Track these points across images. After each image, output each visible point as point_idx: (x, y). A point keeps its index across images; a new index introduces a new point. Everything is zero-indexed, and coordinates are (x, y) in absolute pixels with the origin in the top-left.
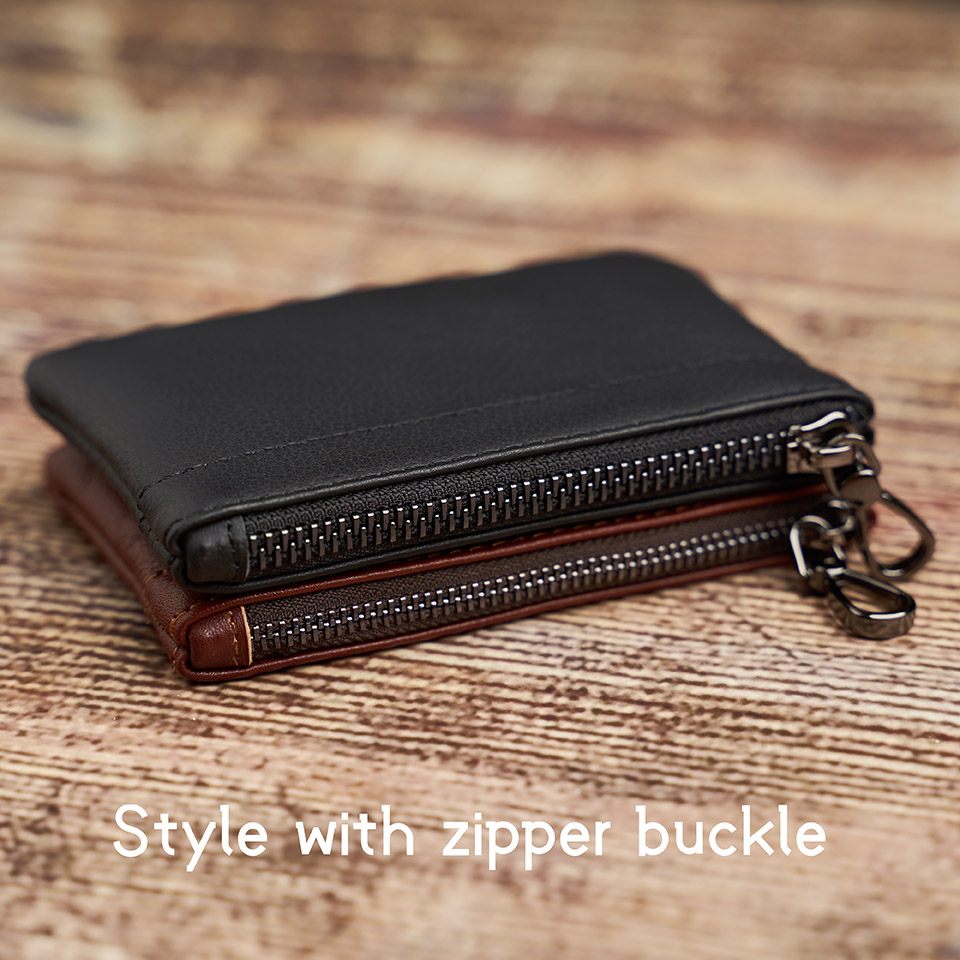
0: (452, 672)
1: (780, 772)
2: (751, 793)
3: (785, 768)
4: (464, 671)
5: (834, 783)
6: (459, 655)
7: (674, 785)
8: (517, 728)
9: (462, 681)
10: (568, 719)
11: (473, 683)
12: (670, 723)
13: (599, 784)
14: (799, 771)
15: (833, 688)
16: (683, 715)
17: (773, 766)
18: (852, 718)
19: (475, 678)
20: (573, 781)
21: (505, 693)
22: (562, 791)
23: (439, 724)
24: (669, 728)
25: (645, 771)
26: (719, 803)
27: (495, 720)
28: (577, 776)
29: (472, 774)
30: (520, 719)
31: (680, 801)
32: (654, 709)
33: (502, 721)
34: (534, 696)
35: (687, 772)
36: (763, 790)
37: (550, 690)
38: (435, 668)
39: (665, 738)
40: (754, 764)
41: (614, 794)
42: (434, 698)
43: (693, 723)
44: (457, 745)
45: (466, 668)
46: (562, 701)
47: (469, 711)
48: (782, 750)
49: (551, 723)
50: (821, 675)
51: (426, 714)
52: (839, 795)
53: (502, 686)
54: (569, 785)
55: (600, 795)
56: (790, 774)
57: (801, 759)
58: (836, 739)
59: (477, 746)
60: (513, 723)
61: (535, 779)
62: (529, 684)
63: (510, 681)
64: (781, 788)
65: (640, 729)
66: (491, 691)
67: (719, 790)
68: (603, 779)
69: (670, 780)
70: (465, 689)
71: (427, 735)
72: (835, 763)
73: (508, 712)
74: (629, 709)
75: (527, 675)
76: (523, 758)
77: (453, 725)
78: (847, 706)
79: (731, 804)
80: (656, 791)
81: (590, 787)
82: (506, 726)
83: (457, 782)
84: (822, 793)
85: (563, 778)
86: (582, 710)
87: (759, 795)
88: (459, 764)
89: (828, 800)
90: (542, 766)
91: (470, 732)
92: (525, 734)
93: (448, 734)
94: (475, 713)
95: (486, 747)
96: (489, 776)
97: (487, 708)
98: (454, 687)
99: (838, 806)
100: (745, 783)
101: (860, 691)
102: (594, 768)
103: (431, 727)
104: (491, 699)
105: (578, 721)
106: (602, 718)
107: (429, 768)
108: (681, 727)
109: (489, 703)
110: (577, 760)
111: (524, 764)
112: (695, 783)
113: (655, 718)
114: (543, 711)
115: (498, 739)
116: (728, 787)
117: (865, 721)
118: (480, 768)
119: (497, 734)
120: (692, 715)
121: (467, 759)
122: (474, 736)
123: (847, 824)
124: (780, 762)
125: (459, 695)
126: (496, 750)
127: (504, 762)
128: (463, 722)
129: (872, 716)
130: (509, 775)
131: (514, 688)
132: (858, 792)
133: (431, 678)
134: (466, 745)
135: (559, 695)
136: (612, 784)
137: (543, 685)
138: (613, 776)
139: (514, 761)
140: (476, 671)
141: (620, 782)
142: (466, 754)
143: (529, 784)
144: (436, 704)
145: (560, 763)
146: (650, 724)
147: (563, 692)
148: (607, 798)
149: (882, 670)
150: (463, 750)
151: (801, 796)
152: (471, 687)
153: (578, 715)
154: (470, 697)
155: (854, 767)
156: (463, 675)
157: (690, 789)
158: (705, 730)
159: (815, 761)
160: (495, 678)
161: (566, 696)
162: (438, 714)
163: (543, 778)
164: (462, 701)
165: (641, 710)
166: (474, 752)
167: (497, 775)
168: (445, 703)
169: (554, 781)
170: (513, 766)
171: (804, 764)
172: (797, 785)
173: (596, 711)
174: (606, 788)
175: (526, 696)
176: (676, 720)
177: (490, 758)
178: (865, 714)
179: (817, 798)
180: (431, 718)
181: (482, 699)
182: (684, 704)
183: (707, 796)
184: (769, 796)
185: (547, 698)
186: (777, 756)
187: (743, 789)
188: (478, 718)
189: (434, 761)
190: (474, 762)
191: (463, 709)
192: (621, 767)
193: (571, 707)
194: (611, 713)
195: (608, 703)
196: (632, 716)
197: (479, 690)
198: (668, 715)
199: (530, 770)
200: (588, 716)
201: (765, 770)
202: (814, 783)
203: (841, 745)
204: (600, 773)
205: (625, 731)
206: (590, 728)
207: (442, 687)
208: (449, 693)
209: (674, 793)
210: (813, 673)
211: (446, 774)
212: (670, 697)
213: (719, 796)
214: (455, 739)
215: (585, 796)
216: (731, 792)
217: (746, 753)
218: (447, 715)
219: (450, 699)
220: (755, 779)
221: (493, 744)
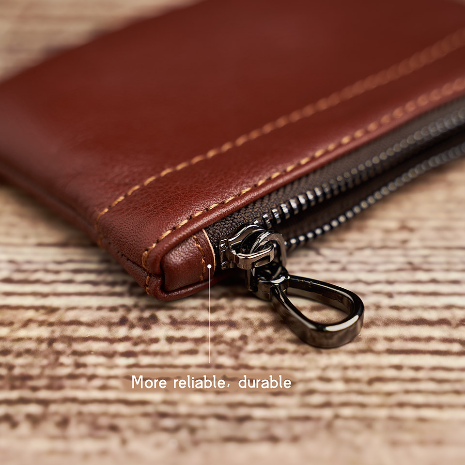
0: (30, 314)
1: (355, 386)
2: (337, 417)
3: (357, 381)
4: (42, 311)
5: (407, 392)
6: (34, 294)
7: (264, 420)
8: (101, 371)
9: (41, 324)
10: (146, 353)
11: (51, 324)
12: (239, 343)
13: (193, 430)
14: (371, 381)
15: (368, 283)
16: (248, 332)
17: (347, 381)
18: (394, 314)
19: (53, 318)
20: (166, 430)
21: (83, 331)
22: (158, 445)
23: (25, 378)
24: (240, 349)
25: (232, 405)
26: (313, 435)
27: (78, 365)
28: (168, 423)
29: (65, 438)
30: (102, 360)
31: (274, 439)
32: (221, 329)
33: (84, 365)
34: (110, 330)
35: (271, 400)
36: (347, 412)
37: (123, 321)
38: (14, 312)
39: (240, 362)
40: (328, 380)
41: (210, 441)
42: (17, 347)
43: (260, 340)
44: (45, 403)
45: (43, 307)
46: (137, 332)
47: (52, 357)
48: (348, 360)
49: (131, 361)
50: (352, 271)
51: (11, 367)
52: (418, 406)
53: (77, 323)
54: (163, 437)
55: (196, 443)
56: (365, 387)
57: (367, 367)
58: (390, 340)
59: (66, 400)
60: (96, 366)
61: (128, 434)
62: (103, 318)
63: (85, 317)
64: (363, 406)
65: (215, 355)
66: (69, 331)
67: (307, 419)
68: (195, 422)
69: (258, 413)
70: (44, 332)
71: (14, 395)
72: (398, 367)
73: (88, 353)
74: (198, 332)
75: (100, 308)
76: (113, 409)
77: (39, 377)
78: (385, 301)
79: (323, 435)
80: (250, 430)
81: (184, 435)
82: (89, 371)
83: (52, 452)
84: (401, 405)
85: (157, 428)
86: (156, 340)
87: (346, 418)
88: (49, 427)
89: (409, 413)
90: (132, 416)
91: (57, 383)
92: (109, 377)
93: (35, 389)
94: (57, 359)
95: (74, 400)
96: (82, 437)
97: (69, 351)
98: (35, 331)
99: (422, 420)
100: (327, 405)
101: (390, 283)
102: (183, 409)
103: (18, 383)
104: (70, 340)
105: (156, 354)
106: (177, 347)
107: (21, 438)
108: (251, 347)
109: (70, 345)
110: (165, 402)
111: (116, 416)
112: (281, 413)
113: (224, 339)
114: (121, 347)
115: (83, 388)
116: (314, 413)
117: (406, 315)
118: (74, 429)
119: (82, 382)
120: (256, 331)
121: (57, 418)
122: (61, 388)
123: (439, 443)
124: (351, 374)
125: (40, 340)
126: (85, 402)
127: (95, 416)
128: (48, 372)
129: (411, 308)
130: (102, 433)
131: (90, 325)
132: (433, 399)
133: (11, 324)
134: (54, 401)
135: (132, 326)
136: (204, 428)
137: (116, 316)
138: (203, 417)
139: (105, 414)
140: (52, 310)
141: (212, 423)
142: (56, 413)
143: (124, 442)
144: (19, 355)
145: (149, 409)
146: (222, 347)
147: (135, 322)
148: (204, 447)
149: (398, 258)
150: (53, 408)
151: (383, 413)
152: (50, 329)
153: (154, 347)
154: (51, 341)
155: (417, 369)
156: (40, 316)
157: (278, 421)
158: (272, 347)
159: (380, 368)
160: (70, 316)
161: (138, 326)
162: (23, 366)
163: (137, 431)
164: (44, 346)
165: (209, 332)
166: (62, 409)
167: (91, 436)
168: (28, 352)
169: (147, 433)
170: (104, 421)
171: (373, 374)
172: (374, 400)
173: (170, 340)
174: (200, 434)
175: (102, 331)
176: (243, 338)
177: (80, 414)
178: (404, 308)
179: (399, 412)
180: (17, 371)
181: (63, 342)
182: (246, 319)
183: (299, 428)
184: (354, 418)
185: (122, 331)
186: (345, 368)
187: (327, 413)
188: (62, 365)
189: (24, 428)
190: (64, 423)
191: (46, 357)
192: (208, 404)
193: (146, 338)
194: (183, 339)
195: (179, 329)
196: (202, 340)
197: (58, 332)
198: (234, 334)
199: (121, 423)
200: (163, 346)
201: (339, 386)
202: (389, 394)
203: (397, 345)
204: (190, 416)
205: (200, 359)
206: (168, 360)
207: (22, 333)
208: (30, 339)
209: (267, 429)
210: (344, 269)
211: (39, 444)
212: (231, 313)
213: (309, 426)
214: (43, 394)
215: (182, 449)
216: (318, 419)
217: (317, 368)
218: (31, 365)
219: (32, 345)
220: (336, 399)
221: (81, 395)
